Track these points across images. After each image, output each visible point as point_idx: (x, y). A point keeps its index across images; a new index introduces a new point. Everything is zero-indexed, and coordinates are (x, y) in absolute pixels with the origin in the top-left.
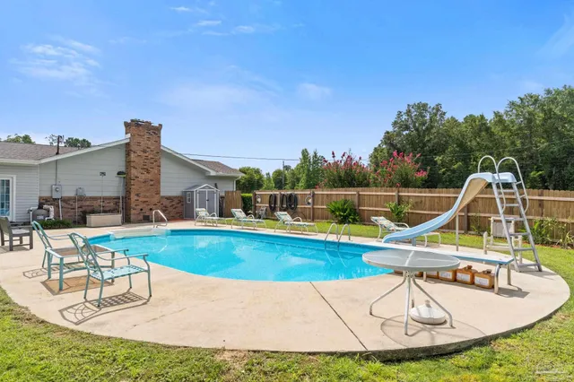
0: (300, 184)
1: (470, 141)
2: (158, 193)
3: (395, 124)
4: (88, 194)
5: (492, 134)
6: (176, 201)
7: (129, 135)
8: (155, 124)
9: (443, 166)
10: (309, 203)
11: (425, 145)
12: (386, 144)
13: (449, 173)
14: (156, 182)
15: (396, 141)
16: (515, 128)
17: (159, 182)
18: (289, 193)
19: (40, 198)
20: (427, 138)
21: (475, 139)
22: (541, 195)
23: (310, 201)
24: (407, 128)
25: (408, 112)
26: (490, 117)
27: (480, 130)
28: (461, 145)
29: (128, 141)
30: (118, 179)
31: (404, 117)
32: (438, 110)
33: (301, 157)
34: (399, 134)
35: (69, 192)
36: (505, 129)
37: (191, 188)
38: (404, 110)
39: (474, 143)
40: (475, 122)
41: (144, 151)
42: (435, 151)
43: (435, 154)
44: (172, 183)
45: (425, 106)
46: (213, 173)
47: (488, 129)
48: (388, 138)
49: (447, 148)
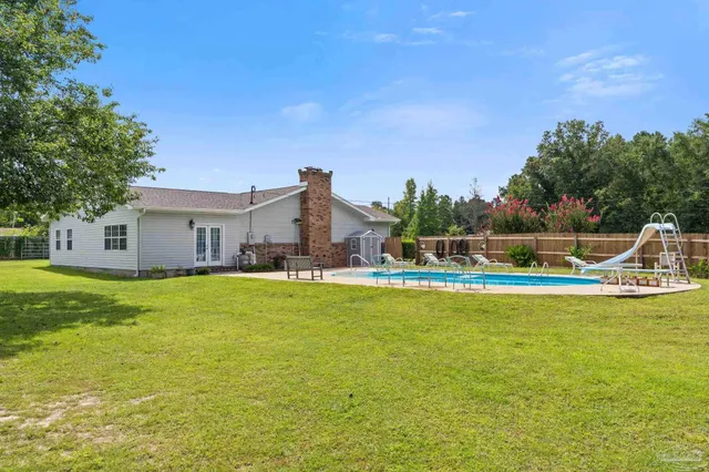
0: (409, 229)
1: (643, 170)
2: (329, 240)
3: (541, 147)
4: (274, 241)
5: (670, 161)
6: (340, 247)
7: (306, 183)
8: (326, 171)
9: (606, 203)
10: (482, 249)
11: (581, 175)
12: (529, 174)
13: (614, 212)
14: (327, 229)
15: (544, 170)
16: (701, 153)
17: (330, 228)
18: (460, 238)
19: (241, 245)
20: (584, 166)
21: (649, 167)
22: (706, 238)
23: (484, 246)
24: (557, 153)
25: (559, 133)
26: (668, 135)
27: (656, 156)
28: (630, 175)
29: (304, 189)
30: (293, 226)
31: (554, 139)
32: (598, 129)
33: (406, 191)
34: (546, 162)
35: (259, 240)
36: (689, 153)
37: (355, 234)
38: (553, 129)
39: (647, 173)
40: (648, 145)
41: (319, 199)
42: (595, 184)
43: (596, 188)
44: (340, 230)
45: (581, 124)
46: (372, 219)
47: (665, 155)
48: (532, 167)
49: (611, 180)
